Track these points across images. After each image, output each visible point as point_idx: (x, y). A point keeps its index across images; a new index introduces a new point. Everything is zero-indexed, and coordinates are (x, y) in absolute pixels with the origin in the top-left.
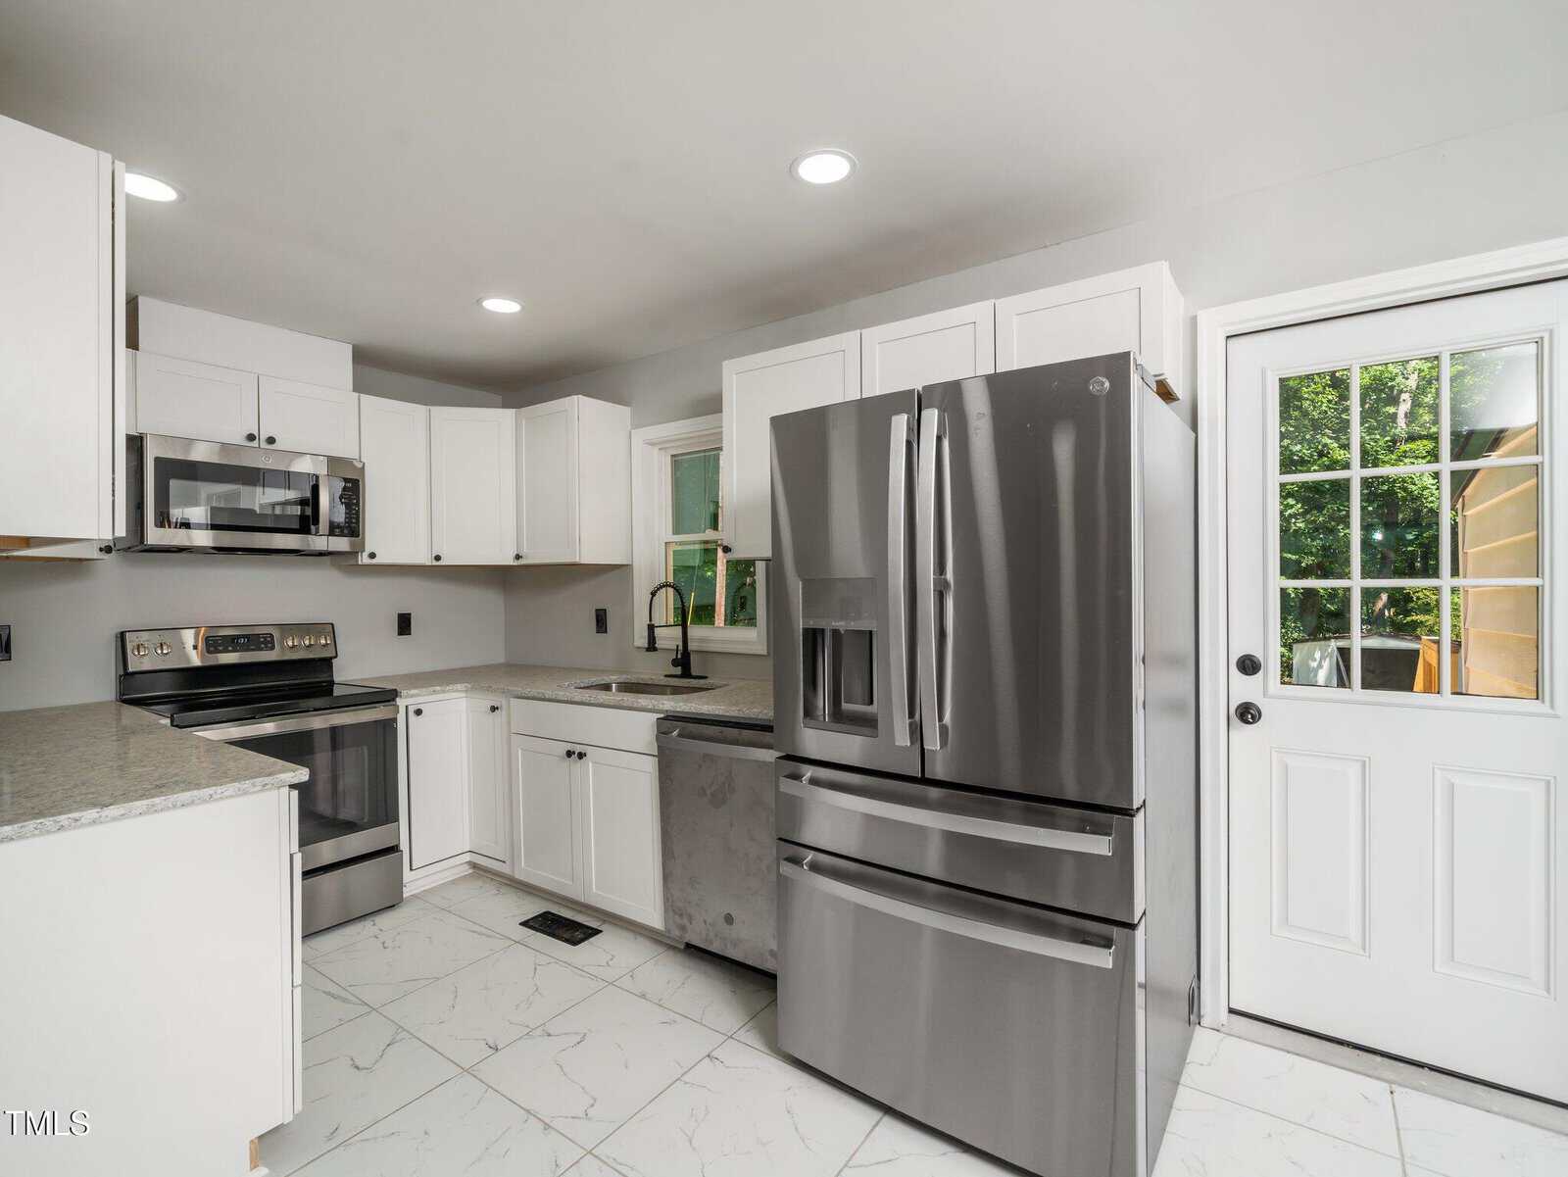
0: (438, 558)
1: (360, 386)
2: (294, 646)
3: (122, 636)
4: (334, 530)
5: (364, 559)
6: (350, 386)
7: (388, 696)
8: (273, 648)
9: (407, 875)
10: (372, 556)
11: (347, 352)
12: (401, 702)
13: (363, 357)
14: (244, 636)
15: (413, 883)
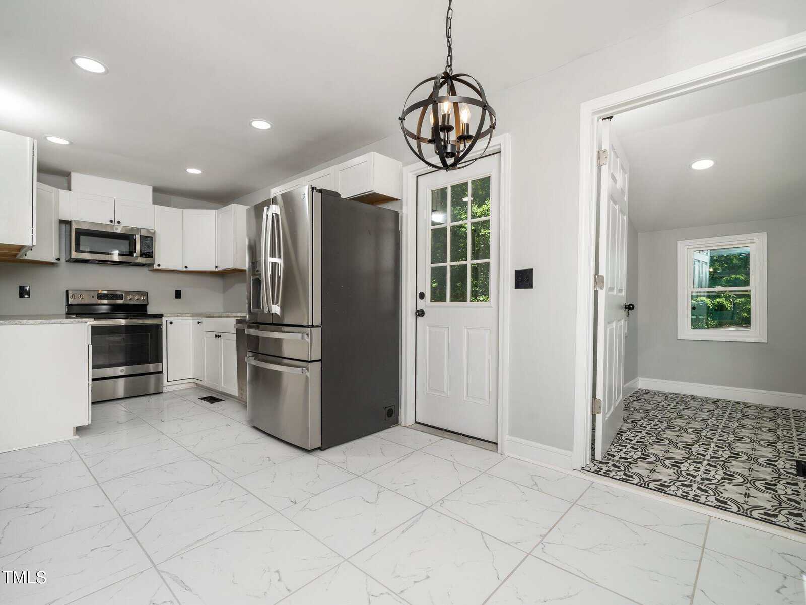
0: (186, 267)
1: (155, 202)
2: (130, 299)
3: (67, 291)
4: (142, 255)
5: (156, 267)
6: (152, 203)
7: (160, 316)
8: (122, 299)
9: (165, 383)
10: (159, 266)
11: (151, 189)
12: (164, 320)
13: (156, 190)
14: (111, 294)
15: (167, 387)
